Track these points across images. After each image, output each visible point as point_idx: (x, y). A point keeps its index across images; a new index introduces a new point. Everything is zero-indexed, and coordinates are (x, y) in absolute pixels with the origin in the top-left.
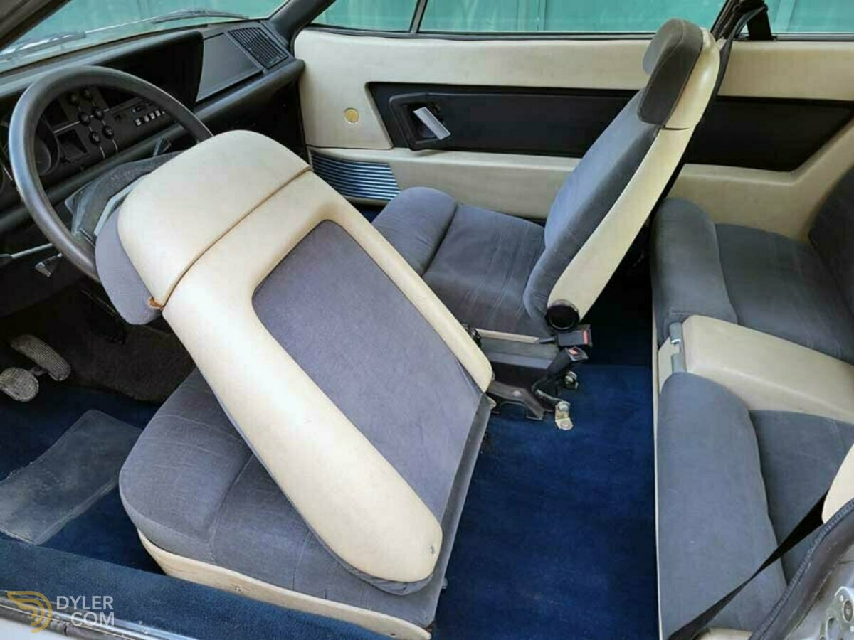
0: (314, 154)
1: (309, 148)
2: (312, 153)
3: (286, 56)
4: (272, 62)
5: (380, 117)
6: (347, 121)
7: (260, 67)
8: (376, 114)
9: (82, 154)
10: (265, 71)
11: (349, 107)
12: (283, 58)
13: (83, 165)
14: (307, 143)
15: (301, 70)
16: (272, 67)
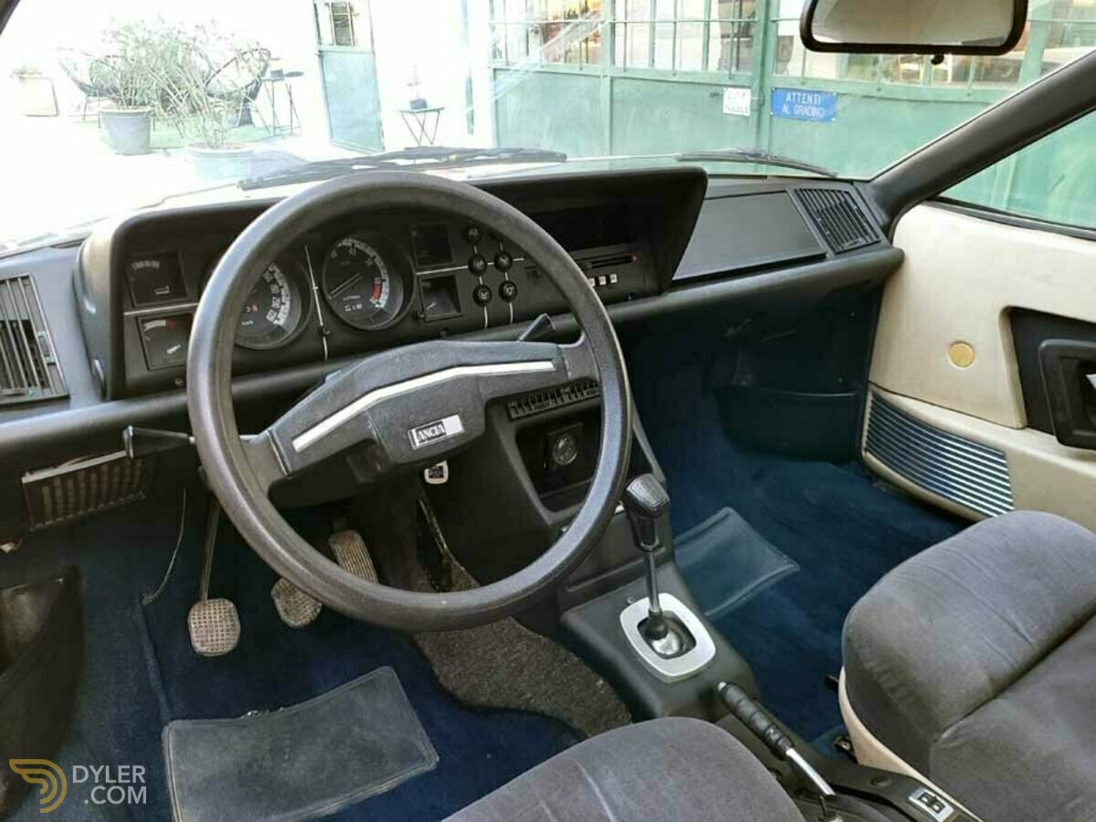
0: (877, 398)
1: (872, 387)
2: (875, 395)
3: (875, 239)
4: (847, 246)
5: (1016, 367)
6: (950, 360)
7: (823, 247)
8: (1009, 362)
9: (454, 313)
10: (830, 254)
11: (960, 338)
12: (870, 241)
13: (446, 329)
14: (871, 378)
15: (896, 265)
16: (845, 251)
